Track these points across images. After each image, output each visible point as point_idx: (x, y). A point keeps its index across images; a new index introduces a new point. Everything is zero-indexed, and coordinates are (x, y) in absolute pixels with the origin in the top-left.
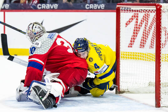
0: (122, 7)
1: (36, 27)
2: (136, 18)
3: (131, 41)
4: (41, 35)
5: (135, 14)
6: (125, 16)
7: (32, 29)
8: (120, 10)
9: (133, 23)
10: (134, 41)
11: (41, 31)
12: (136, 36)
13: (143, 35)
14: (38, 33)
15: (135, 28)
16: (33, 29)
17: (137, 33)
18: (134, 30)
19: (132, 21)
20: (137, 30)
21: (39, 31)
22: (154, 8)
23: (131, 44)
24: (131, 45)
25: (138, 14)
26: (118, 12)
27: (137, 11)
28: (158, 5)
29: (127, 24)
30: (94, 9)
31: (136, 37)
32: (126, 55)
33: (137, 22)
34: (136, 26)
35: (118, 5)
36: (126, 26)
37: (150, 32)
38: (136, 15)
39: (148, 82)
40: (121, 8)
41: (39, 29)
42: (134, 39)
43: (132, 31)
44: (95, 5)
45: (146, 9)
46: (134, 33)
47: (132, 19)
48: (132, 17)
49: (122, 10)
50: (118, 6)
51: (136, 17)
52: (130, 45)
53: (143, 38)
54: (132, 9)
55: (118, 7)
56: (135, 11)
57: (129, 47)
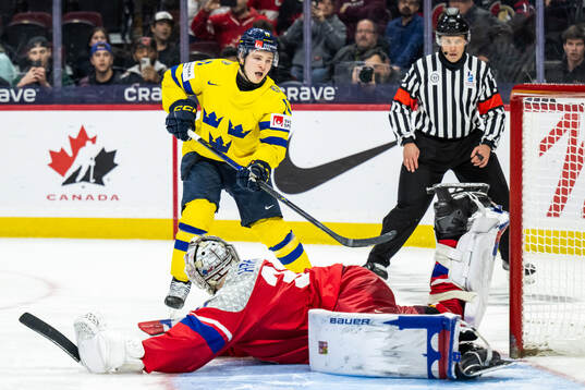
0: (527, 97)
1: (203, 253)
2: (571, 128)
3: (556, 199)
4: (222, 273)
5: (567, 116)
7: (195, 260)
8: (522, 104)
9: (561, 146)
10: (564, 200)
11: (218, 261)
12: (572, 183)
14: (211, 269)
15: (567, 160)
16: (198, 259)
17: (573, 175)
18: (566, 166)
19: (558, 138)
20: (573, 167)
21: (215, 264)
23: (556, 208)
24: (556, 210)
25: (575, 117)
26: (517, 110)
27: (575, 108)
29: (543, 148)
31: (572, 185)
32: (541, 241)
33: (574, 142)
34: (570, 153)
35: (516, 88)
36: (541, 154)
38: (571, 121)
40: (525, 100)
41: (214, 258)
42: (565, 192)
43: (560, 169)
46: (565, 175)
47: (560, 132)
48: (560, 124)
49: (528, 105)
50: (515, 93)
51: (571, 125)
52: (553, 212)
54: (558, 101)
55: (517, 97)
56: (568, 108)
57: (549, 215)
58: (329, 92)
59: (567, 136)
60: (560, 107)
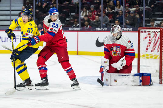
6: (143, 35)
9: (148, 39)
13: (153, 46)
20: (149, 44)
22: (159, 30)
24: (147, 50)
27: (150, 32)
28: (161, 29)
30: (126, 31)
33: (150, 38)
37: (157, 45)
39: (155, 70)
40: (141, 30)
42: (148, 48)
43: (147, 44)
44: (127, 28)
45: (155, 31)
49: (141, 31)
50: (139, 29)
51: (149, 35)
53: (153, 48)
54: (147, 30)
56: (148, 32)
58: (106, 29)
59: (148, 37)
60: (147, 31)
